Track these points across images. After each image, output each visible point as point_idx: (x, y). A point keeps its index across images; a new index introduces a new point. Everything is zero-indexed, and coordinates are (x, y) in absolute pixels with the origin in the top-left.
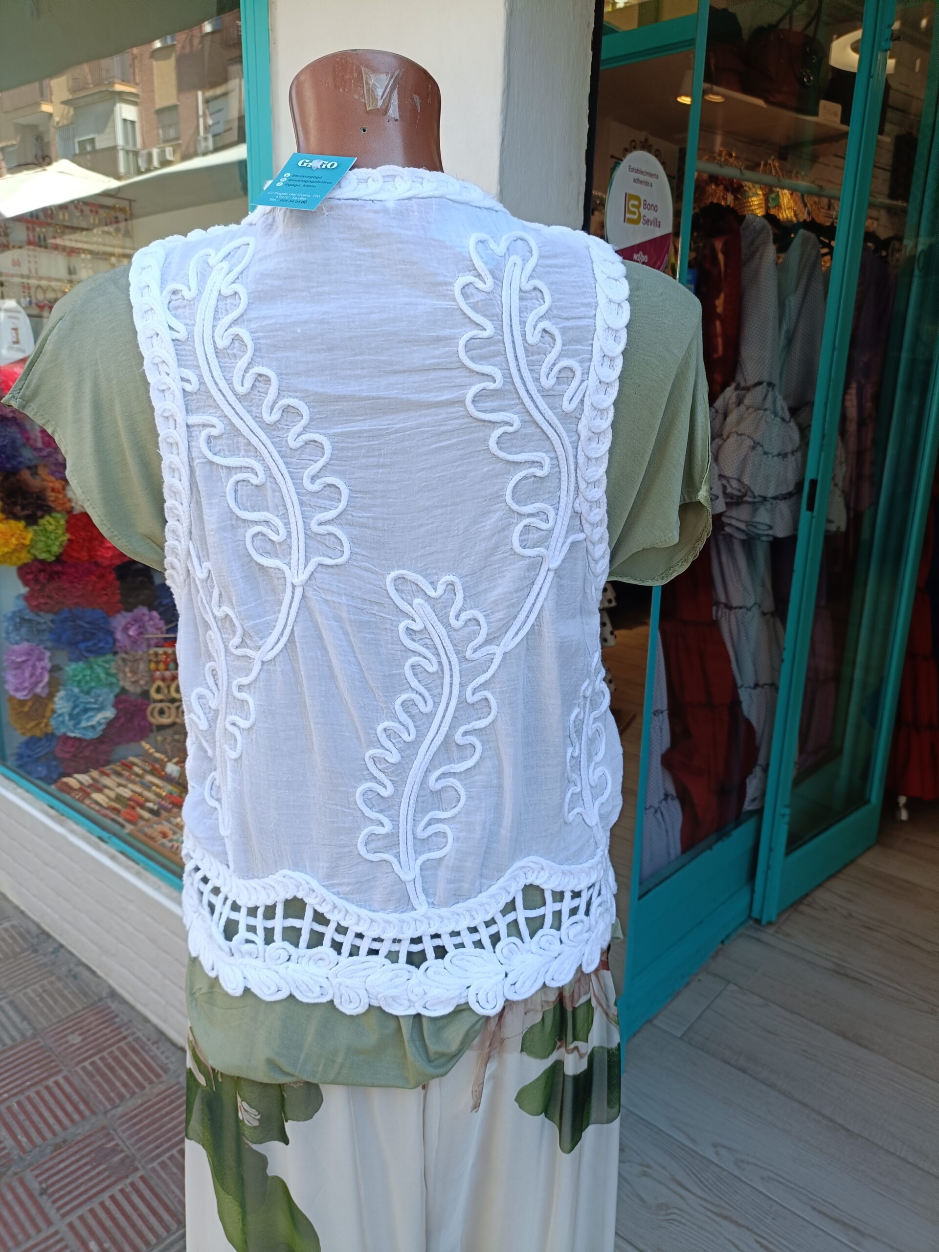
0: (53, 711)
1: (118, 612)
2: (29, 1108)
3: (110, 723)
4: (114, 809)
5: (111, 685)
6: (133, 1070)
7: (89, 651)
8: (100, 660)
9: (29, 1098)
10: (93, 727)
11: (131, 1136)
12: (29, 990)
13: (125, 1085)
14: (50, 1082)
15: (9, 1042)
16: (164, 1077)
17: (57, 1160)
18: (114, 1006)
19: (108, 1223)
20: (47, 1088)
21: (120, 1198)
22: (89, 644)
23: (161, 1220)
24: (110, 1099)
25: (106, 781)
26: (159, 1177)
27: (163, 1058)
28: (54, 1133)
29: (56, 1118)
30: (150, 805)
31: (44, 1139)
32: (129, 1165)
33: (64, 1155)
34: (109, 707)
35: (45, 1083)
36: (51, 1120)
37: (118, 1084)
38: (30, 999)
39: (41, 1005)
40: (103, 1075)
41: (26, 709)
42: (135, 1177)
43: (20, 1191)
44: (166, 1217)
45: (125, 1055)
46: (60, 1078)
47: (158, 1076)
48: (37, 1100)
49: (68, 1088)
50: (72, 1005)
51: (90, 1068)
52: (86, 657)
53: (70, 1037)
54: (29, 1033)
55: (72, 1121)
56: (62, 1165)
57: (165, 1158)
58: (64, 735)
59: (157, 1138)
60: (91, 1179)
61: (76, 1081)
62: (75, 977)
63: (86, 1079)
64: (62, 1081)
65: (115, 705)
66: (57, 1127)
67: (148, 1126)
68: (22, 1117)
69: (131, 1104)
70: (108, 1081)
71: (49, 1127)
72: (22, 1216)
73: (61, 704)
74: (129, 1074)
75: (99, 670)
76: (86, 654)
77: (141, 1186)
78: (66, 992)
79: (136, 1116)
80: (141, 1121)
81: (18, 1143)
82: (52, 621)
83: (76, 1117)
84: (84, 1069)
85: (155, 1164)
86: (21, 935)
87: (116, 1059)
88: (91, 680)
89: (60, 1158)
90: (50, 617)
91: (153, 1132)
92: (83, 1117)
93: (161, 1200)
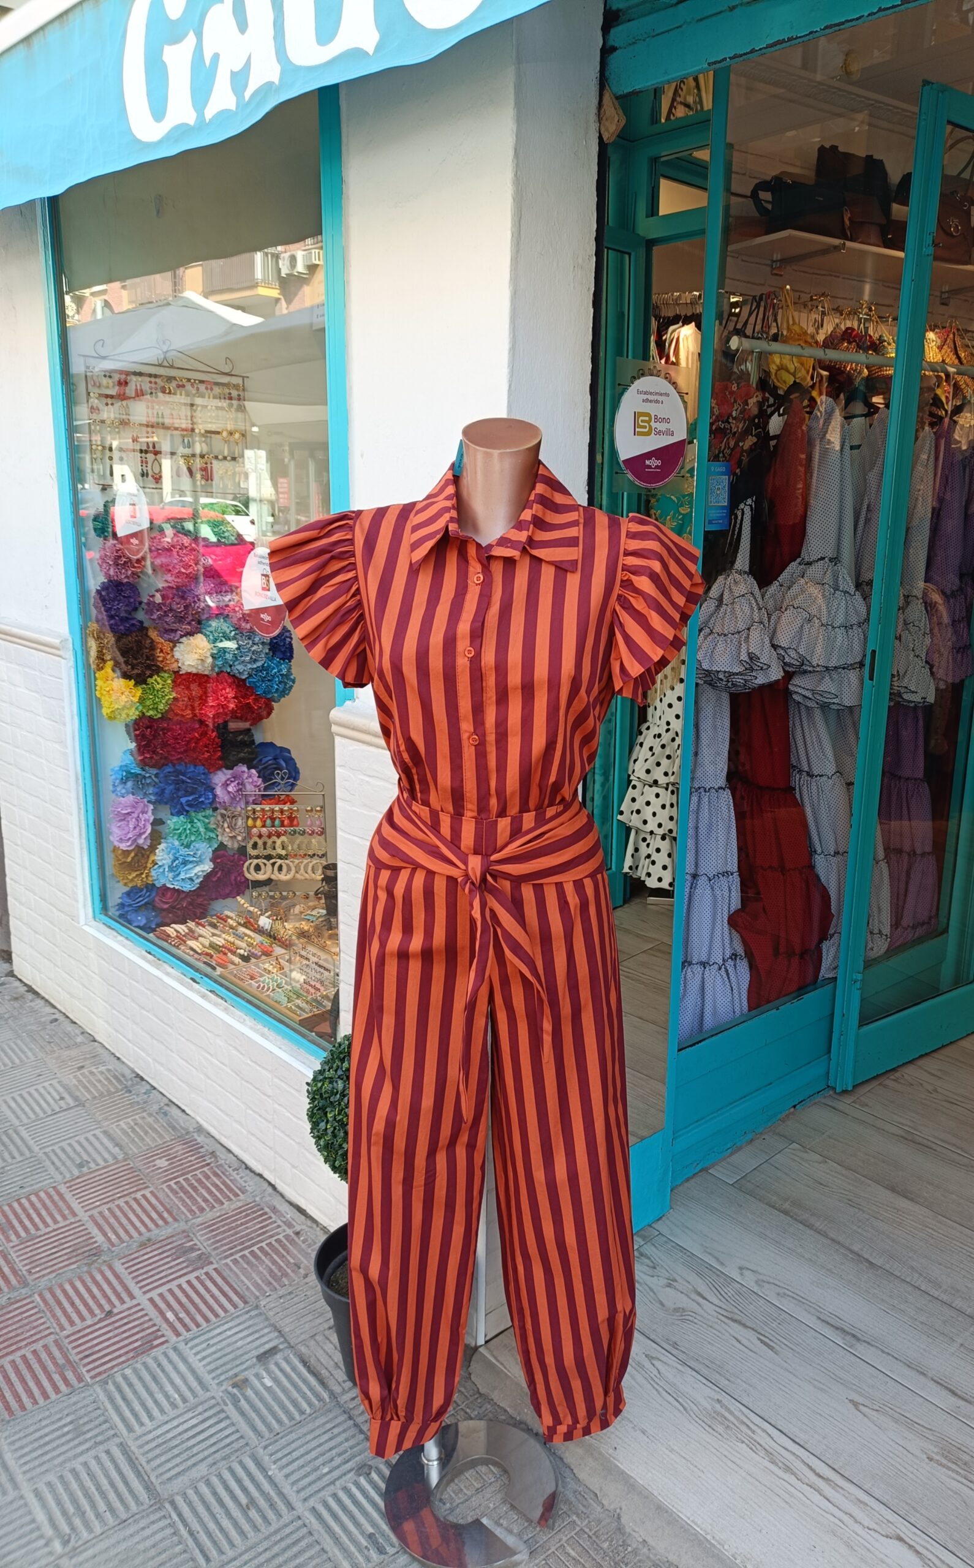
0: (155, 863)
1: (219, 768)
2: (118, 1213)
3: (208, 877)
4: (207, 954)
5: (210, 839)
6: (214, 1190)
7: (189, 805)
8: (200, 815)
9: (118, 1206)
10: (191, 879)
11: (209, 1239)
12: (121, 1123)
13: (206, 1200)
14: (138, 1195)
15: (102, 1164)
16: (242, 1196)
17: (142, 1253)
18: (200, 1139)
19: (184, 1300)
20: (135, 1199)
21: (196, 1283)
22: (190, 798)
23: (230, 1300)
24: (191, 1211)
25: (200, 930)
26: (231, 1270)
27: (241, 1181)
28: (140, 1234)
29: (142, 1222)
30: (242, 952)
31: (131, 1237)
32: (204, 1260)
33: (148, 1250)
34: (208, 860)
35: (133, 1196)
36: (138, 1224)
37: (199, 1200)
38: (122, 1130)
39: (132, 1135)
40: (186, 1192)
41: (129, 859)
42: (209, 1269)
43: (109, 1274)
44: (235, 1298)
45: (207, 1177)
46: (147, 1193)
47: (237, 1195)
48: (126, 1208)
49: (153, 1201)
50: (161, 1136)
51: (175, 1187)
52: (187, 812)
53: (158, 1162)
54: (121, 1157)
55: (157, 1225)
56: (146, 1257)
57: (237, 1256)
58: (164, 885)
59: (232, 1242)
60: (171, 1268)
61: (161, 1196)
62: (165, 1114)
63: (171, 1195)
64: (149, 1195)
65: (213, 860)
66: (143, 1229)
67: (224, 1232)
68: (112, 1220)
69: (209, 1215)
70: (191, 1197)
71: (136, 1228)
72: (109, 1292)
73: (162, 855)
74: (210, 1193)
75: (199, 824)
76: (187, 808)
77: (215, 1275)
78: (156, 1126)
79: (213, 1224)
80: (218, 1228)
81: (109, 1239)
82: (156, 775)
83: (160, 1222)
84: (169, 1187)
85: (228, 1261)
86: (116, 1077)
87: (199, 1181)
88: (191, 833)
89: (145, 1251)
90: (154, 771)
91: (228, 1237)
92: (166, 1222)
93: (231, 1286)
